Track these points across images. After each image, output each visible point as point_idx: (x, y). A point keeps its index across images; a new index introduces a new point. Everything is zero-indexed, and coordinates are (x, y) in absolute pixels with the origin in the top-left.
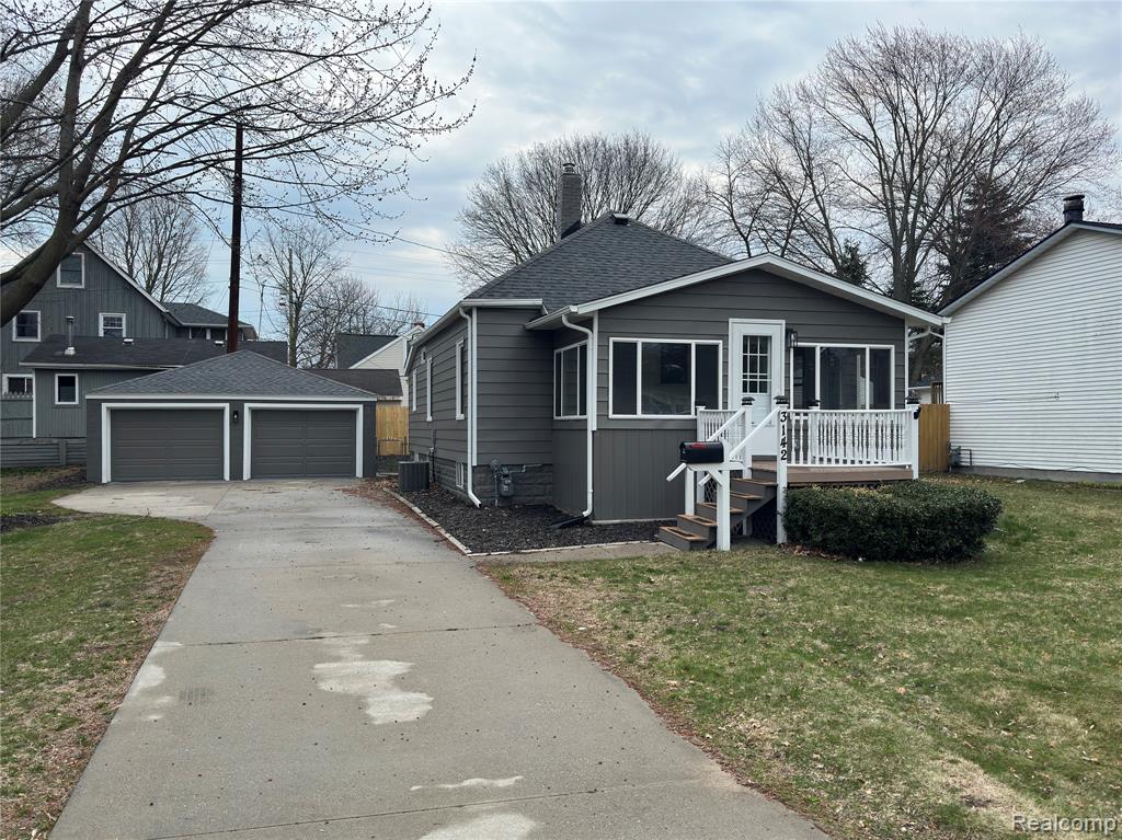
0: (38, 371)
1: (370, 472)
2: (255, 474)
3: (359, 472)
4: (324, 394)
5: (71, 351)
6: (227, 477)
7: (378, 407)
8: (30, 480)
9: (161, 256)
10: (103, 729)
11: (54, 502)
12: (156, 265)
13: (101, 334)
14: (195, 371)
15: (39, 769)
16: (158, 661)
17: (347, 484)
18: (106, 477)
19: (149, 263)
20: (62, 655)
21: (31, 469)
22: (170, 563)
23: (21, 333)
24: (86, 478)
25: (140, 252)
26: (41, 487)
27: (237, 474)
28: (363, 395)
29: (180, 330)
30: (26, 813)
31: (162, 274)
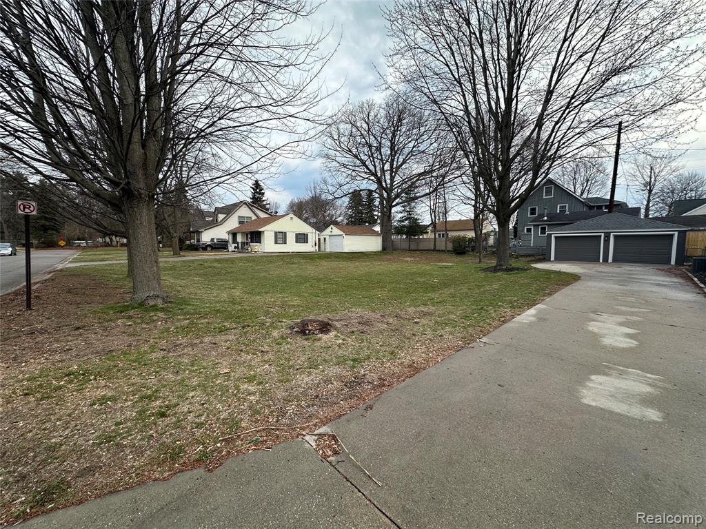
0: (534, 225)
1: (679, 261)
2: (614, 260)
3: (673, 262)
4: (654, 228)
5: (546, 218)
6: (601, 261)
7: (687, 233)
8: (528, 259)
9: (588, 181)
10: (509, 320)
11: (532, 265)
12: (585, 184)
13: (558, 212)
14: (590, 222)
15: (490, 324)
16: (535, 309)
17: (665, 267)
18: (552, 259)
19: (582, 185)
20: (511, 302)
21: (529, 256)
22: (558, 285)
23: (531, 214)
24: (545, 258)
25: (579, 180)
26: (528, 261)
27: (606, 260)
28: (678, 227)
29: (591, 208)
30: (481, 331)
31: (587, 188)
